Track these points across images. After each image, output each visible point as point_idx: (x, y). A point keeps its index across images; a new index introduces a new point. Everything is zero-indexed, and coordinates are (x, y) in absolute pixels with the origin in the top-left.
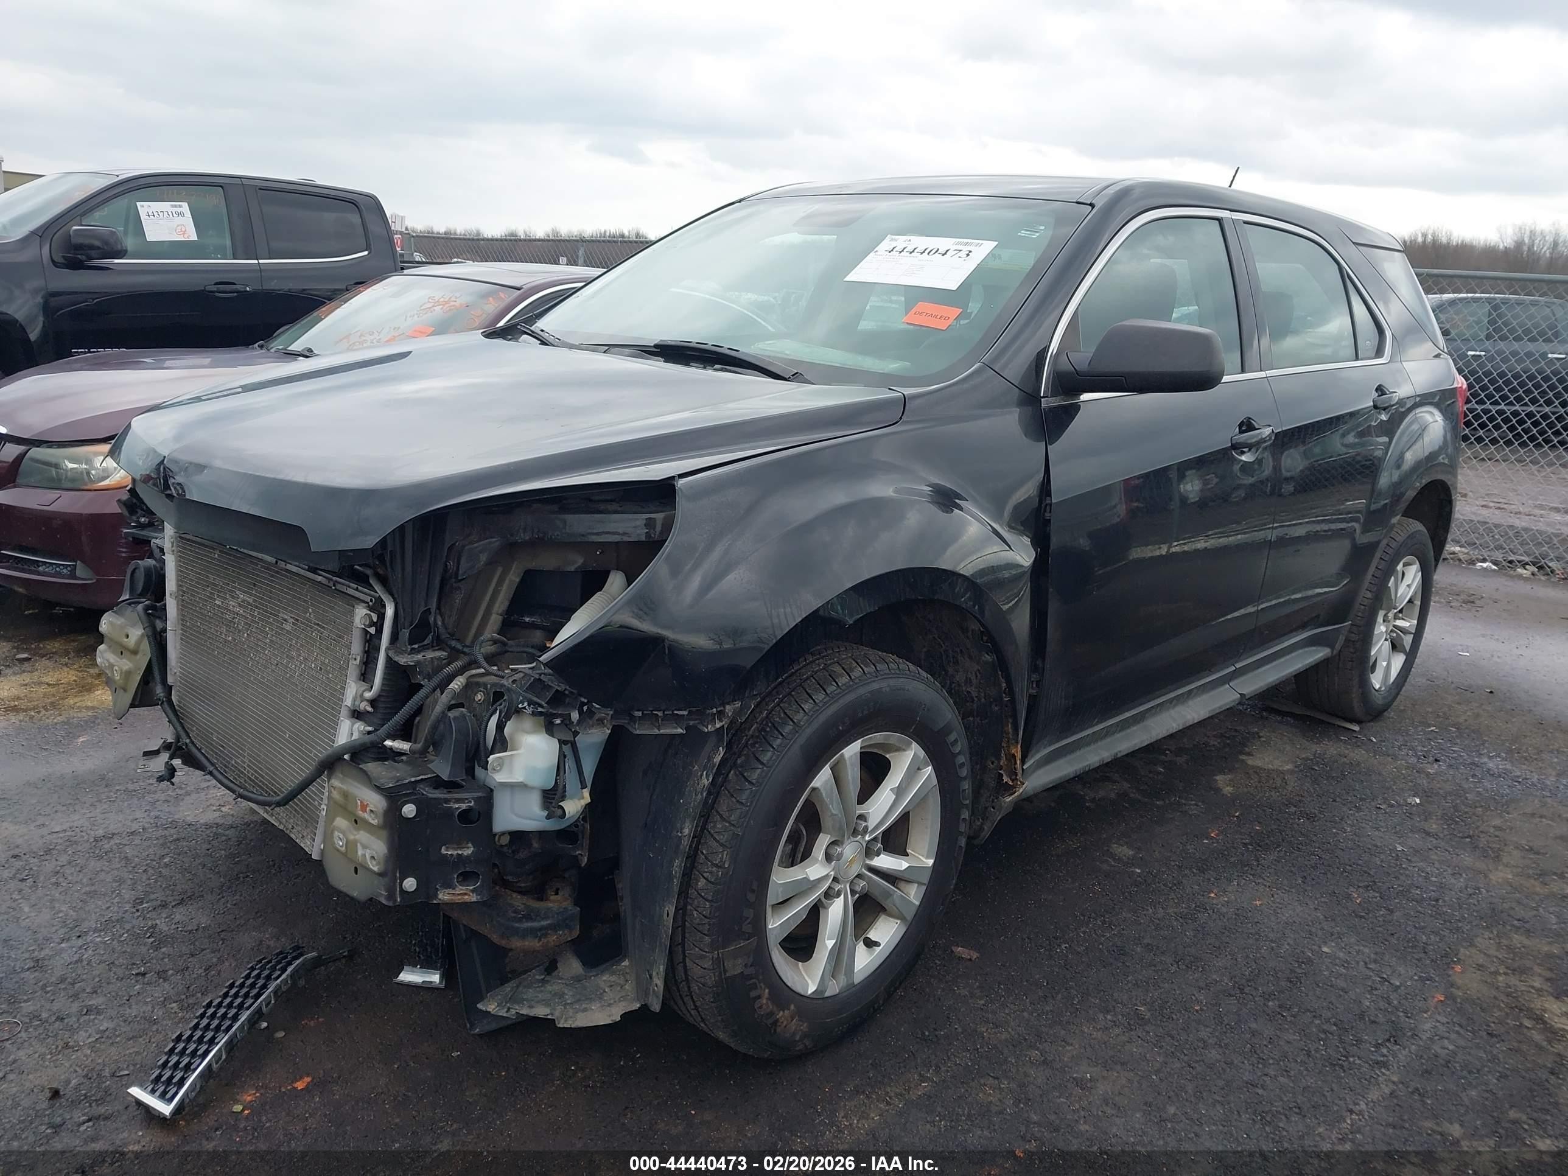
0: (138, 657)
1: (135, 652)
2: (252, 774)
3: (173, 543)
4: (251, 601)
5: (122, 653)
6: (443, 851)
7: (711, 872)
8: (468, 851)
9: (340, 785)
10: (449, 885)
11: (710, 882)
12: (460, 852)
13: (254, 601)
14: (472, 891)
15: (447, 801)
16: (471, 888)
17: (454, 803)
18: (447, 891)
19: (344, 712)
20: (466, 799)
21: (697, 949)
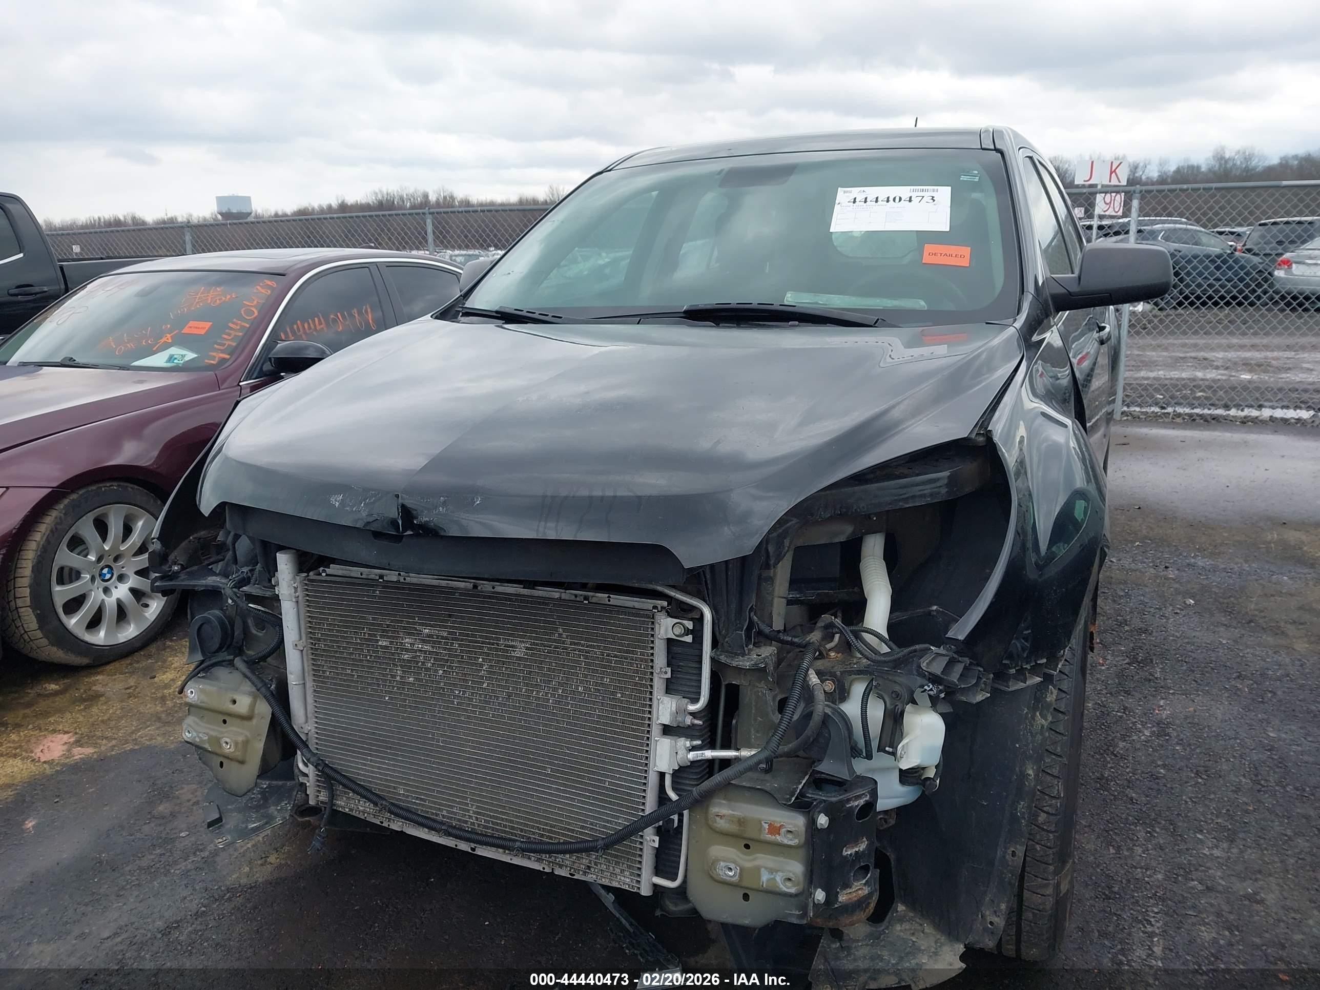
0: (254, 721)
1: (248, 718)
2: (488, 822)
3: (296, 589)
4: (445, 635)
5: (225, 722)
6: (844, 853)
7: (1050, 806)
8: (862, 847)
9: (731, 812)
10: (847, 886)
11: (1052, 814)
12: (857, 849)
13: (449, 633)
14: (865, 884)
15: (848, 800)
16: (864, 881)
17: (854, 801)
18: (845, 892)
19: (656, 731)
20: (863, 794)
21: (1040, 880)
